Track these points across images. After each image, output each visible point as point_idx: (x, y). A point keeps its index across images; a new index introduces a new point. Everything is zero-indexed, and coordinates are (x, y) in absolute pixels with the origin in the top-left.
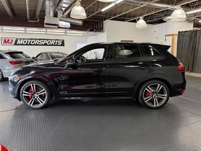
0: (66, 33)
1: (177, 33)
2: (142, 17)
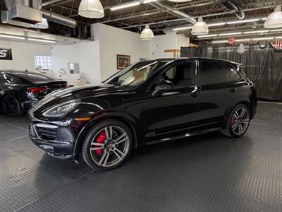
0: (27, 37)
1: (180, 49)
2: (147, 26)
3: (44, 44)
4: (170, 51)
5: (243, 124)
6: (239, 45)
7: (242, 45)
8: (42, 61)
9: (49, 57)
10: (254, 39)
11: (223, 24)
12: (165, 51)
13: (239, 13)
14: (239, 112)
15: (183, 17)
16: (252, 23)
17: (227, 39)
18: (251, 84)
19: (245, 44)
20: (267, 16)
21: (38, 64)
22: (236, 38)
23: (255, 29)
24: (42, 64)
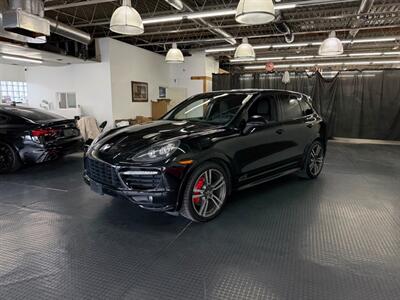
1: (211, 76)
2: (175, 45)
3: (15, 64)
4: (199, 78)
5: (318, 163)
6: (283, 72)
7: (287, 73)
8: (10, 88)
9: (21, 84)
10: (293, 66)
11: (268, 47)
12: (192, 78)
13: (289, 37)
14: (315, 150)
15: (223, 37)
16: (297, 48)
17: (264, 64)
18: (318, 119)
19: (291, 71)
20: (323, 39)
21: (4, 94)
22: (275, 64)
23: (298, 55)
24: (10, 94)
